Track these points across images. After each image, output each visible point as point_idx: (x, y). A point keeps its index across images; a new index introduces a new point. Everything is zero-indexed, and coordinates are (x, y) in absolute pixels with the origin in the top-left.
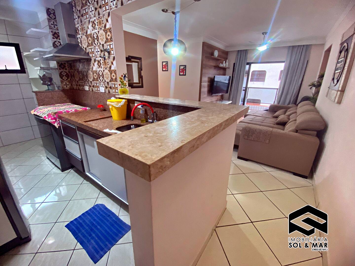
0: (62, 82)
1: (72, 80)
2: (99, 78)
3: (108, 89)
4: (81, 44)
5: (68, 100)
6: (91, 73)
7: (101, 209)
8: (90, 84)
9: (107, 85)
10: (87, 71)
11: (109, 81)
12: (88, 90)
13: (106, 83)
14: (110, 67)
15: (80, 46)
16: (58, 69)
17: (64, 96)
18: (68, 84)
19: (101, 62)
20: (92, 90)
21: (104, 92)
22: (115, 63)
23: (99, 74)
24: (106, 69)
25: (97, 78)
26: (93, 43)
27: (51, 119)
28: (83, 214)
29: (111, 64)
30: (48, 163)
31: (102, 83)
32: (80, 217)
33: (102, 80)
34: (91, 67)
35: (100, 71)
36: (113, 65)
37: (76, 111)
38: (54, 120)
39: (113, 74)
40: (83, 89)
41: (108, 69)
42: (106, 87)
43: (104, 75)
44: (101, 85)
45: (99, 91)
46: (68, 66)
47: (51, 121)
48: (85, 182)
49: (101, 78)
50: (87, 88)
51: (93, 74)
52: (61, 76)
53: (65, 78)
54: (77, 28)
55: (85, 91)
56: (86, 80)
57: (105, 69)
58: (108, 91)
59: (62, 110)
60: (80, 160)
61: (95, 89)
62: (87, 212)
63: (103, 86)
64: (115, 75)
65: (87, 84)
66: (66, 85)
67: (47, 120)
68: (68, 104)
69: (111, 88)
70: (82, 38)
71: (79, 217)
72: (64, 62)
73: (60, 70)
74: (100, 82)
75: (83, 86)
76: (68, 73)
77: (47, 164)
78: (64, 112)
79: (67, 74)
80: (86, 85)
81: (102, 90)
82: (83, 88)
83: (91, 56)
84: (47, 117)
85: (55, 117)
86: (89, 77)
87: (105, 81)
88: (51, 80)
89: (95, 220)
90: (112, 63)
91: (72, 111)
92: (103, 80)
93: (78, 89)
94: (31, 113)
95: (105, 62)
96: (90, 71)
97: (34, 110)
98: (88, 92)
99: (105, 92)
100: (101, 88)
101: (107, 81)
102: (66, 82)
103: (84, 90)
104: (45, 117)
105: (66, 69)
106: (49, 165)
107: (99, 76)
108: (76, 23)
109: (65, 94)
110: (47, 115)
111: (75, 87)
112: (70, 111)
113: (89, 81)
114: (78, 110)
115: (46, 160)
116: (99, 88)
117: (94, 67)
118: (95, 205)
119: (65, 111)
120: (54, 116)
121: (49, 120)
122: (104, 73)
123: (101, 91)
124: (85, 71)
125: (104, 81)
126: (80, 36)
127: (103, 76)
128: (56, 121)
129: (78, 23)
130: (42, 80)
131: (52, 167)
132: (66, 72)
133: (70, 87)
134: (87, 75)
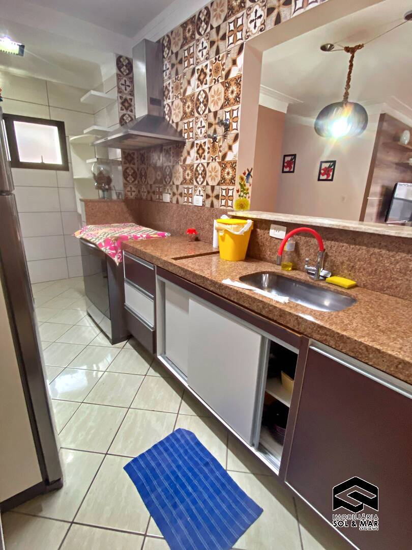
0: (125, 186)
1: (141, 183)
2: (196, 178)
3: (210, 200)
4: (170, 117)
5: (130, 218)
6: (181, 170)
7: (187, 442)
8: (175, 190)
9: (210, 192)
10: (173, 166)
11: (215, 184)
12: (168, 200)
13: (209, 188)
14: (224, 156)
15: (167, 120)
16: (123, 163)
17: (125, 209)
18: (133, 189)
19: (206, 148)
20: (177, 202)
21: (201, 205)
22: (238, 146)
23: (197, 170)
24: (214, 161)
25: (191, 179)
26: (195, 111)
27: (111, 249)
28: (155, 446)
29: (227, 149)
30: (90, 324)
31: (200, 188)
32: (149, 451)
33: (200, 183)
34: (182, 158)
35: (200, 165)
36: (232, 152)
37: (148, 237)
38: (114, 252)
39: (229, 169)
40: (159, 199)
41: (217, 160)
42: (208, 196)
43: (207, 172)
44: (198, 191)
45: (192, 203)
46: (137, 158)
47: (110, 252)
48: (152, 371)
49: (200, 179)
50: (167, 198)
51: (185, 171)
52: (125, 175)
53: (130, 179)
54: (166, 87)
55: (163, 204)
56: (168, 183)
57: (212, 160)
58: (210, 202)
59: (126, 234)
60: (152, 331)
61: (183, 200)
62: (161, 443)
63: (202, 193)
64: (231, 172)
65: (169, 190)
66: (131, 191)
67: (103, 249)
68: (131, 224)
69: (217, 197)
70: (174, 104)
71: (147, 451)
72: (133, 151)
73: (125, 165)
74: (195, 186)
75: (161, 194)
76: (136, 170)
77: (88, 325)
78: (130, 239)
79: (135, 172)
80: (167, 191)
81: (198, 200)
82: (159, 197)
83: (186, 137)
84: (103, 244)
85: (116, 245)
86: (175, 177)
87: (207, 184)
88: (109, 181)
89: (179, 467)
90: (230, 148)
91: (142, 236)
92: (202, 183)
93: (149, 199)
94: (74, 236)
95: (214, 146)
96: (179, 166)
97: (80, 231)
98: (168, 204)
99: (203, 204)
100: (195, 197)
101: (211, 183)
102: (132, 186)
103: (161, 201)
104: (100, 244)
105: (134, 164)
106: (90, 328)
107: (195, 174)
108: (166, 78)
109: (128, 208)
110: (104, 241)
111: (144, 195)
112: (139, 237)
113: (173, 184)
114: (151, 236)
115: (86, 319)
116: (192, 197)
117: (188, 157)
118: (175, 430)
119: (132, 236)
120: (114, 243)
121: (106, 250)
122: (207, 169)
123: (195, 203)
124: (169, 166)
125: (205, 183)
126: (169, 101)
127: (205, 174)
128: (117, 252)
129: (169, 78)
130: (97, 182)
131: (95, 332)
132: (133, 169)
133: (137, 196)
134: (171, 173)
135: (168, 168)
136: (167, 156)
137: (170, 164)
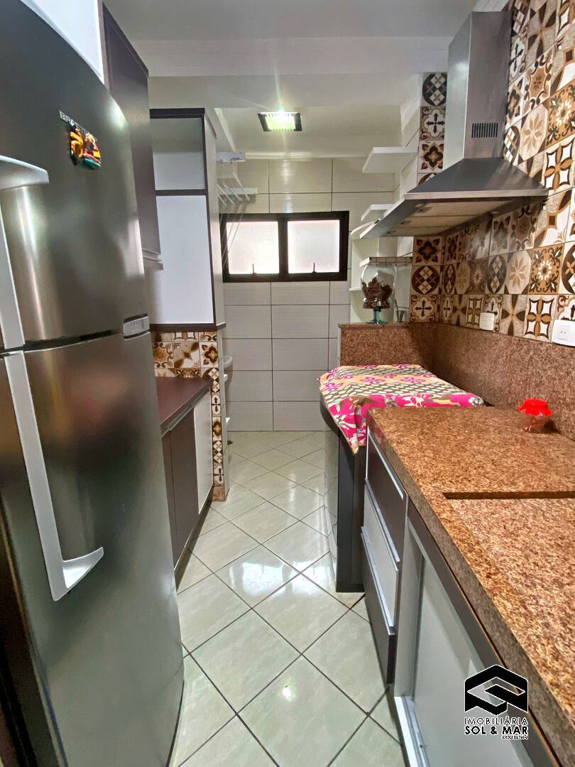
4: (515, 153)
12: (491, 328)
15: (507, 161)
16: (414, 260)
20: (511, 331)
23: (569, 258)
25: (553, 280)
34: (534, 235)
37: (428, 404)
38: (353, 426)
44: (567, 309)
46: (444, 248)
50: (488, 321)
51: (537, 263)
52: (416, 281)
53: (425, 287)
55: (478, 333)
56: (495, 290)
60: (389, 634)
61: (525, 329)
66: (423, 308)
67: (335, 417)
68: (412, 366)
73: (418, 264)
74: (562, 296)
75: (477, 312)
78: (389, 403)
80: (489, 308)
81: (565, 332)
83: (550, 185)
84: (338, 409)
85: (359, 413)
86: (513, 277)
91: (414, 401)
97: (328, 374)
100: (558, 324)
102: (425, 299)
104: (334, 408)
105: (435, 260)
107: (565, 268)
112: (409, 402)
114: (435, 401)
116: (548, 323)
117: (550, 230)
119: (394, 398)
121: (340, 420)
123: (557, 339)
124: (500, 257)
129: (522, 70)
132: (432, 269)
133: (434, 315)
134: (504, 268)
135: (498, 259)
136: (501, 234)
137: (504, 251)
